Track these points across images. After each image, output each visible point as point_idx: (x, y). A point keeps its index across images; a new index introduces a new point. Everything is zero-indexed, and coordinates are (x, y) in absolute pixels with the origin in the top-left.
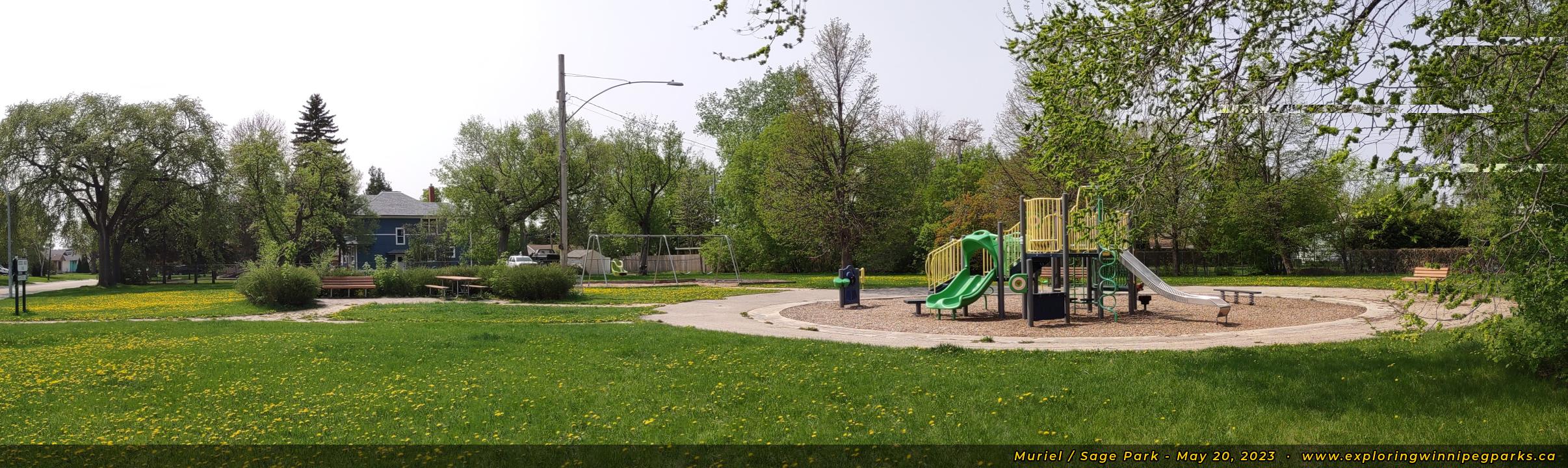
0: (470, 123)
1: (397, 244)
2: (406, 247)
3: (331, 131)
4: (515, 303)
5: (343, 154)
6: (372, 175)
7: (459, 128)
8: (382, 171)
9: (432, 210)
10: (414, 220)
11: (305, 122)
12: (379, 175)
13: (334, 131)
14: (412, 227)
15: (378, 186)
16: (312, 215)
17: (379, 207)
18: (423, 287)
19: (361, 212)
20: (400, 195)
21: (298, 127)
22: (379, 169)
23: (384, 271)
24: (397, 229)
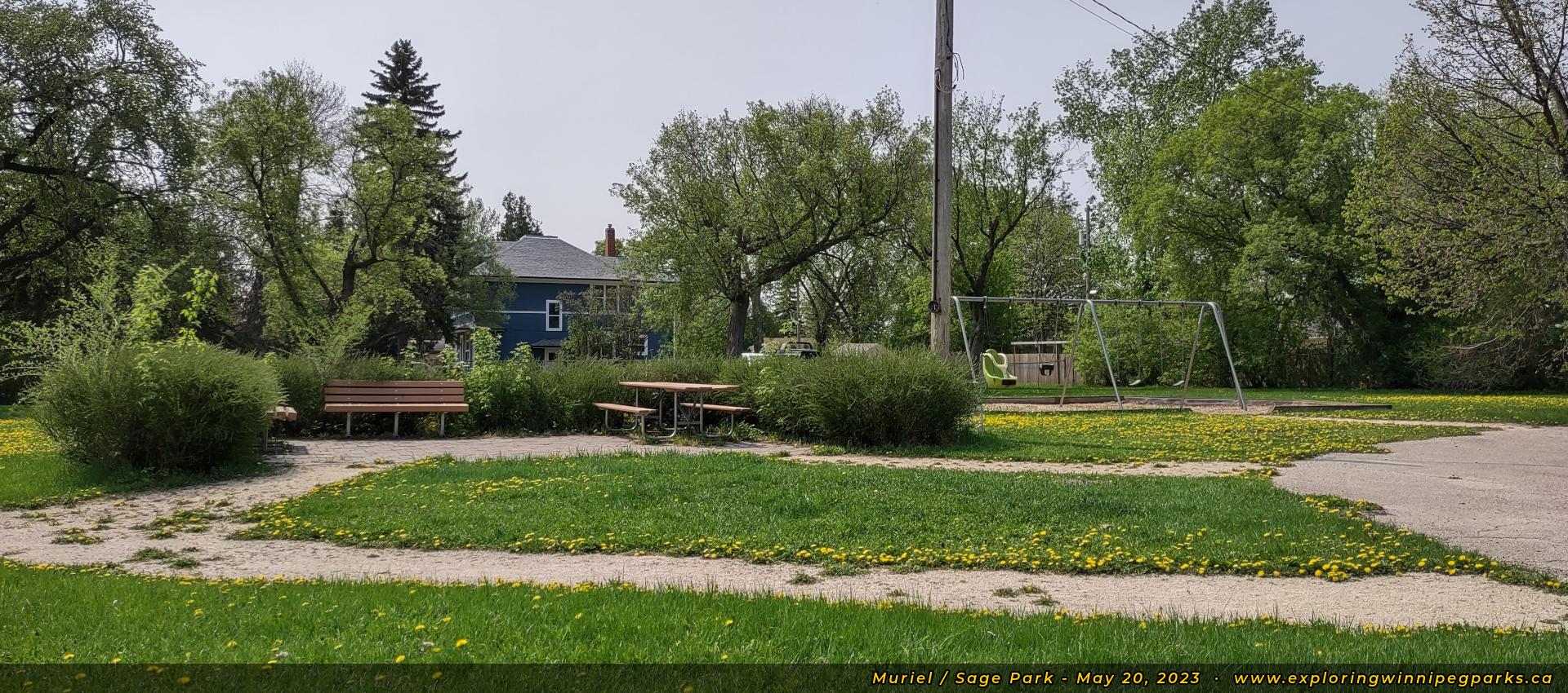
0: (675, 125)
1: (548, 329)
2: (564, 334)
3: (431, 115)
4: (830, 453)
5: (451, 159)
6: (509, 208)
7: (658, 133)
8: (527, 201)
9: (610, 271)
10: (578, 287)
11: (383, 93)
12: (521, 209)
13: (437, 115)
14: (576, 298)
15: (519, 226)
16: (373, 260)
17: (517, 262)
18: (591, 409)
19: (481, 270)
20: (556, 245)
21: (368, 101)
22: (522, 199)
23: (492, 368)
24: (548, 302)
